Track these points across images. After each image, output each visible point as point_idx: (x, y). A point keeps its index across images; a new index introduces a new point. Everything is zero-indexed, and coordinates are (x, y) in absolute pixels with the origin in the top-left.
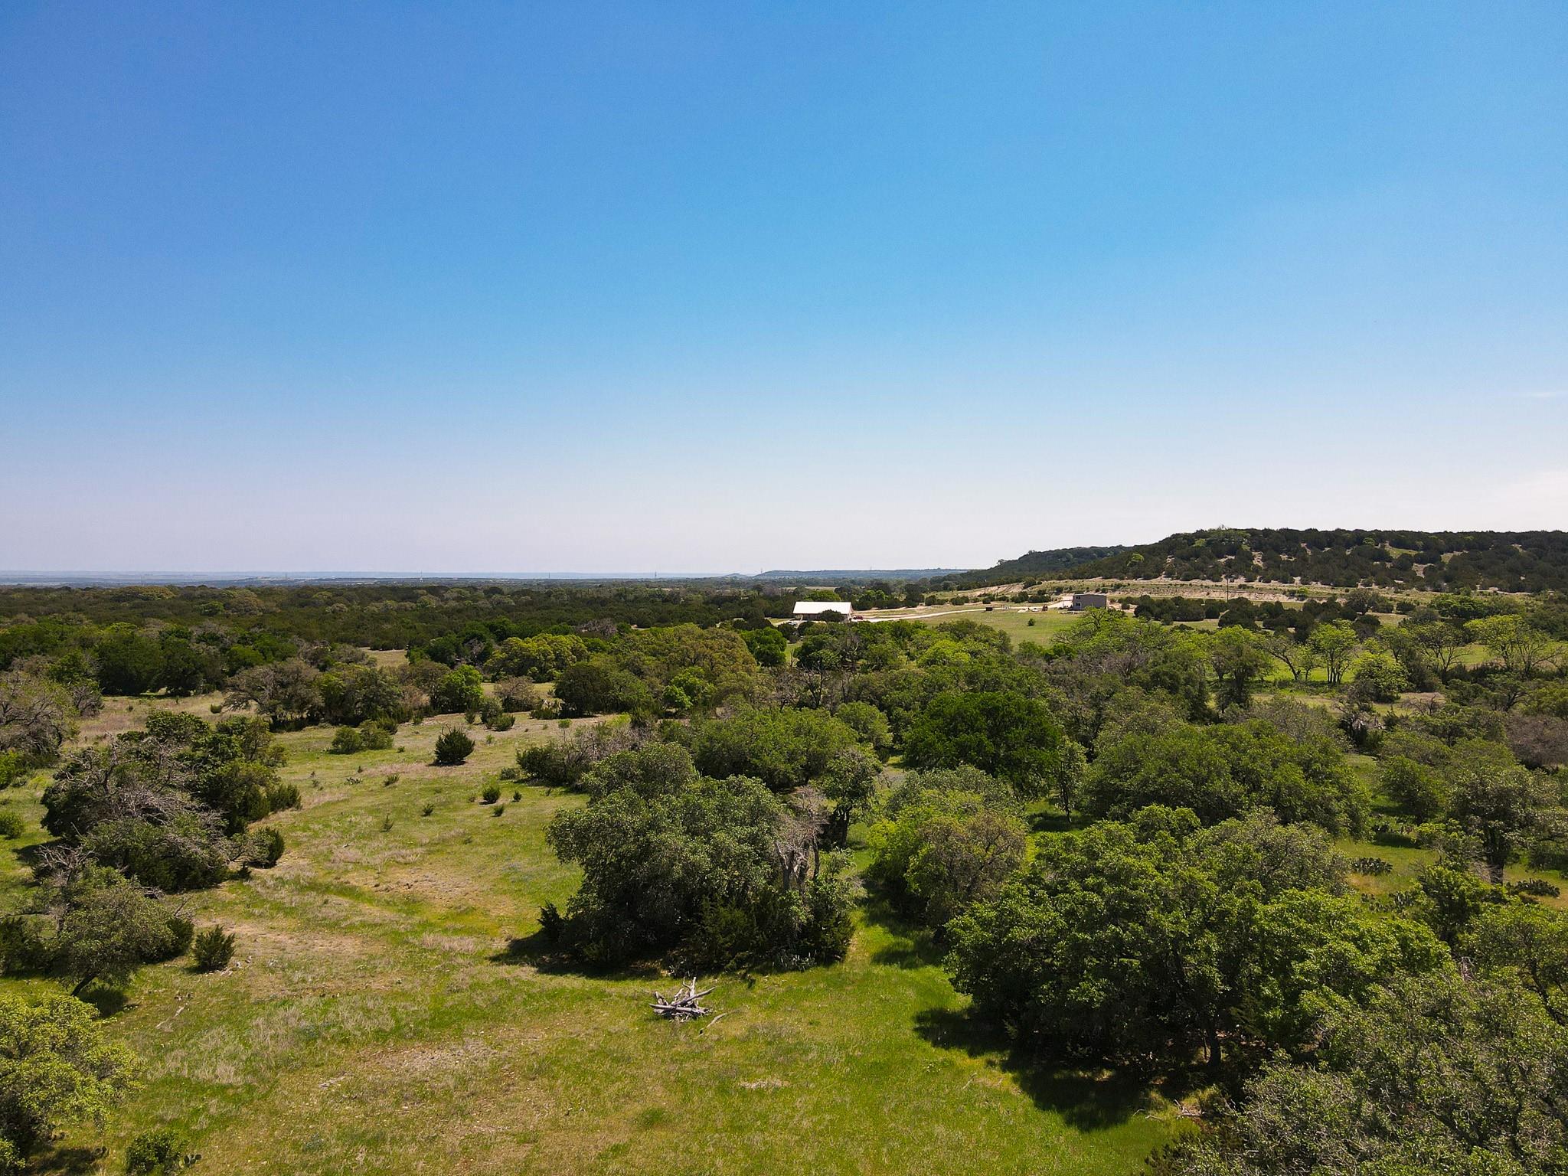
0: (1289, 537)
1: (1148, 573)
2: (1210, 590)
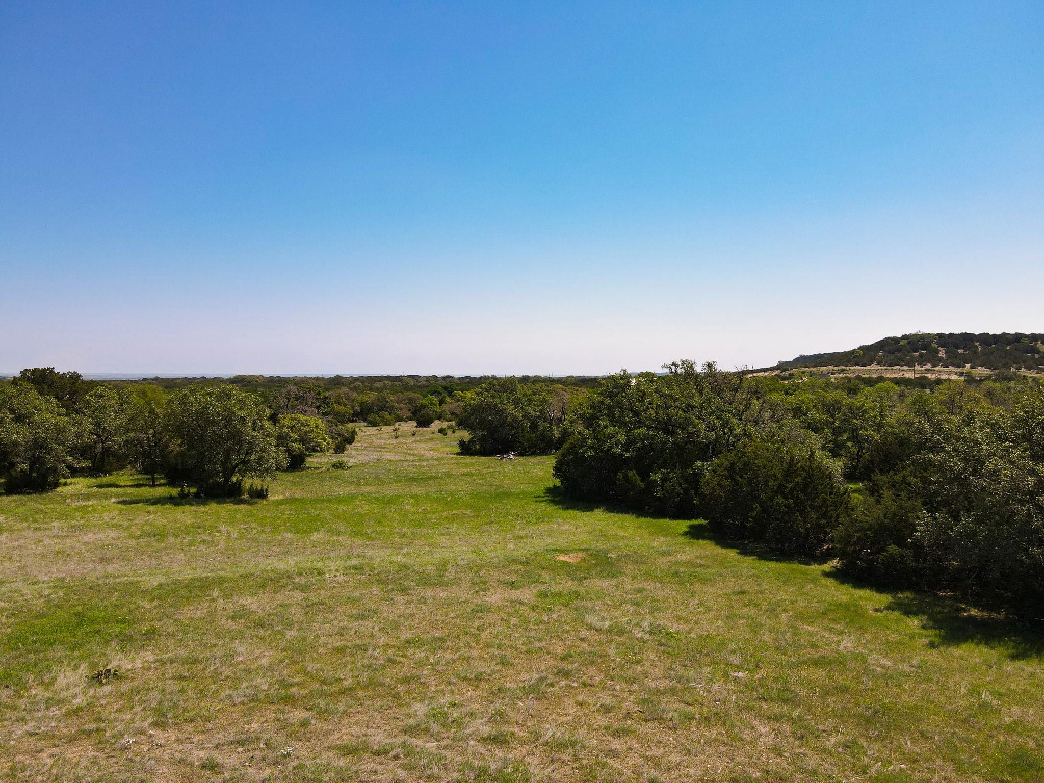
0: (966, 339)
1: (865, 362)
2: (905, 373)
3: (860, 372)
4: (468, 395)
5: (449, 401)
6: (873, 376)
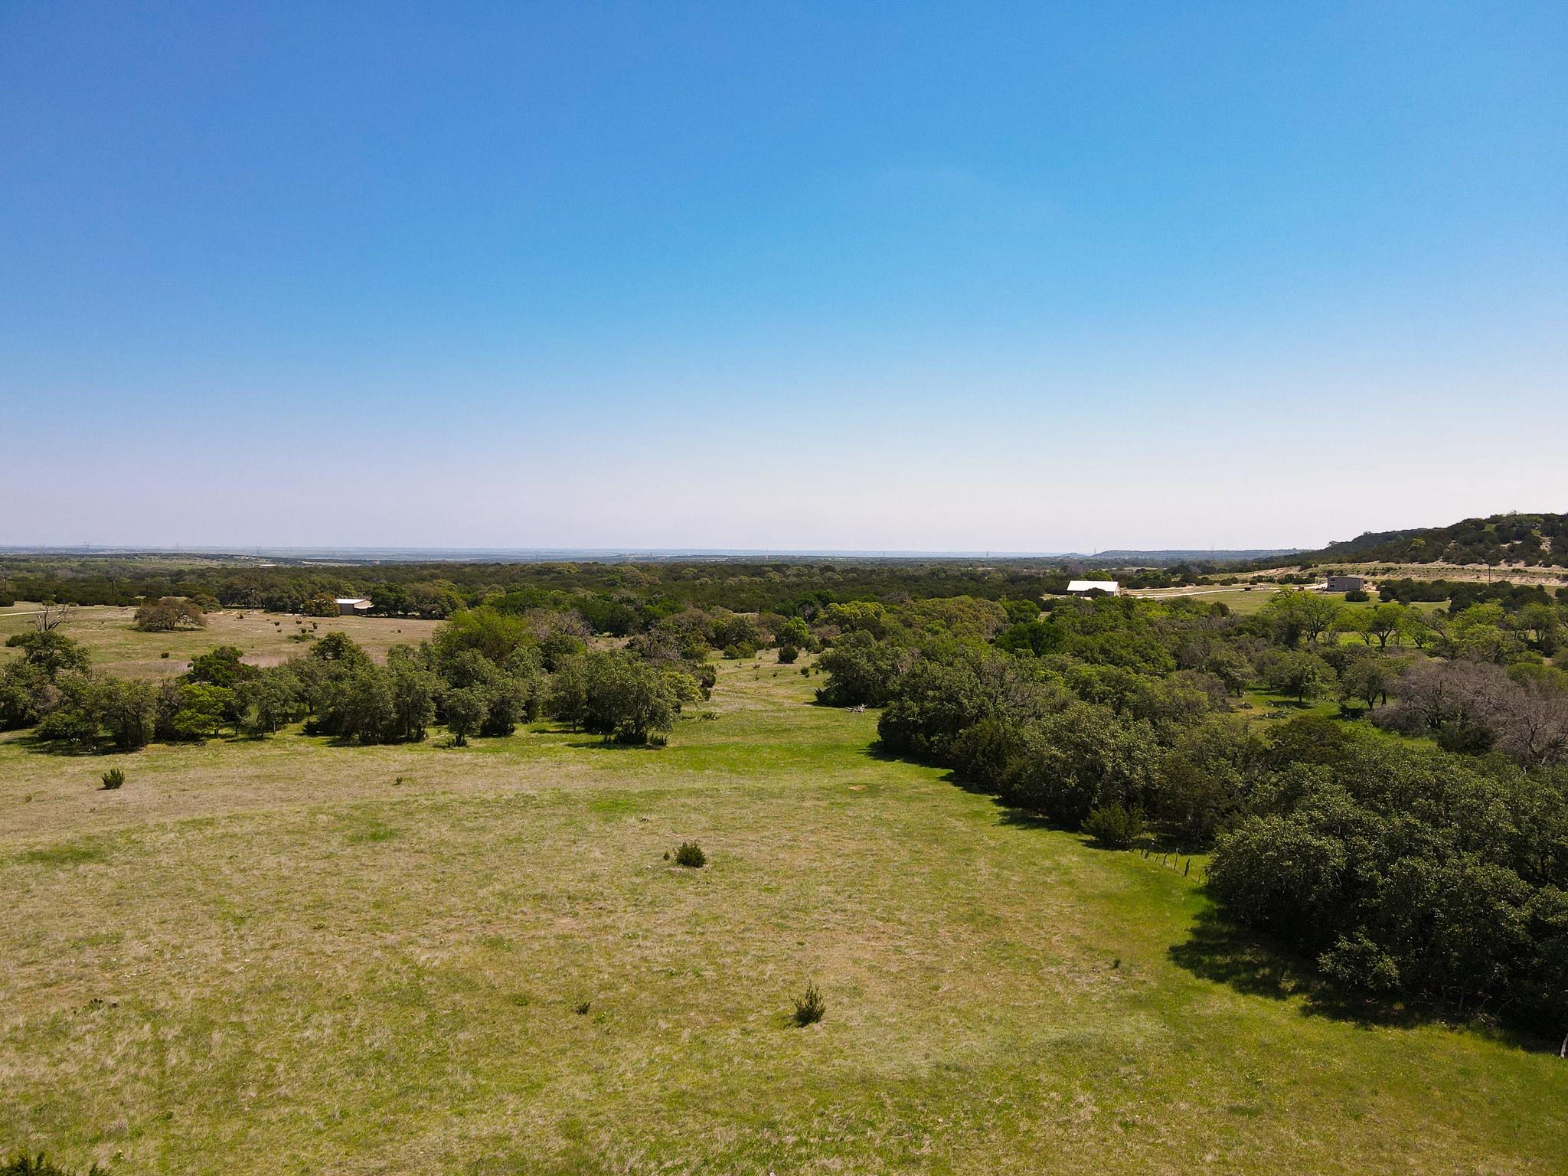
1: (1426, 557)
2: (1481, 575)
3: (1415, 572)
4: (846, 609)
5: (822, 614)
6: (1429, 580)
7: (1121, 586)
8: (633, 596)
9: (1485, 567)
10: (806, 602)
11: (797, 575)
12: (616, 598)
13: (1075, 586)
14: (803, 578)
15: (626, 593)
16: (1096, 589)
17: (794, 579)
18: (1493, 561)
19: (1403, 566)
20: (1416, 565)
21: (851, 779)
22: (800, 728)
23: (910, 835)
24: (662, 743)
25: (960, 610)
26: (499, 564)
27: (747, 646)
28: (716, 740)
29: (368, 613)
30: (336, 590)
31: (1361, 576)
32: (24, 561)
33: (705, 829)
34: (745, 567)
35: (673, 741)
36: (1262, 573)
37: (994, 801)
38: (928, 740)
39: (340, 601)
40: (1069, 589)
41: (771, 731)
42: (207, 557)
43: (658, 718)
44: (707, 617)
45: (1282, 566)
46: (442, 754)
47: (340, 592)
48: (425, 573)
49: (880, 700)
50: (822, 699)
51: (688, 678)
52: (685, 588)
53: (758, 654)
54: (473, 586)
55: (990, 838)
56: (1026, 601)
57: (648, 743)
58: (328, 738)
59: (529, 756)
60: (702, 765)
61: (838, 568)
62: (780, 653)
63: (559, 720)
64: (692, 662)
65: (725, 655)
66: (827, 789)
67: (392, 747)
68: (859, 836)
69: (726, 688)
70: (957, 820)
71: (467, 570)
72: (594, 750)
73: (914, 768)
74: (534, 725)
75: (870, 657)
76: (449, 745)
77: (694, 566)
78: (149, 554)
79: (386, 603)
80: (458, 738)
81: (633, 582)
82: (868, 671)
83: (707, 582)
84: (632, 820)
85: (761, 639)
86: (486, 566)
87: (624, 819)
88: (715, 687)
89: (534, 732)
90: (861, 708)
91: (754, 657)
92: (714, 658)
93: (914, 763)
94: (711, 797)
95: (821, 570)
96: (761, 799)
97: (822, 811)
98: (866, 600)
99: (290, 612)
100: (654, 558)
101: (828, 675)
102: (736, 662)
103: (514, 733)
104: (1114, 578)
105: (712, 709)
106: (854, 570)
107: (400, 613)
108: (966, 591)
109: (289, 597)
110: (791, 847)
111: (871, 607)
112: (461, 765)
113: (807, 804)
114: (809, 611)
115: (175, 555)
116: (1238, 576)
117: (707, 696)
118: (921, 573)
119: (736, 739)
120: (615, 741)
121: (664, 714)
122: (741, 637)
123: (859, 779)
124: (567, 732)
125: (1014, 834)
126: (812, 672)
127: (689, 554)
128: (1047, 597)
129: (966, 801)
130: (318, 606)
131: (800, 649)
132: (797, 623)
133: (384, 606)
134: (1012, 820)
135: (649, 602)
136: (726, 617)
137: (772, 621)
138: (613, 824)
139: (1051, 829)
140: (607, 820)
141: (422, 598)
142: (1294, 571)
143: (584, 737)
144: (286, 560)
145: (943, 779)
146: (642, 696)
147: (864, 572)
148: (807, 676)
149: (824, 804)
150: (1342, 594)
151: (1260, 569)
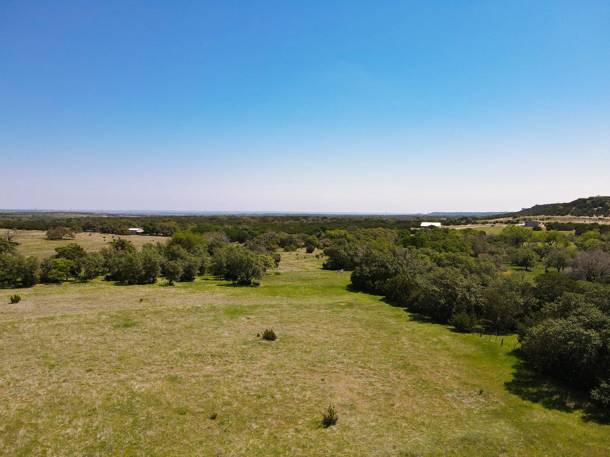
1: (563, 213)
2: (586, 220)
3: (559, 219)
4: (333, 233)
5: (323, 235)
6: (566, 222)
7: (442, 224)
8: (247, 227)
9: (588, 217)
10: (317, 230)
11: (312, 220)
12: (241, 228)
13: (423, 224)
14: (315, 221)
15: (245, 226)
16: (432, 225)
17: (311, 222)
18: (591, 215)
19: (555, 217)
20: (559, 217)
21: (340, 300)
22: (317, 279)
23: (369, 325)
24: (257, 284)
25: (379, 233)
26: (195, 216)
27: (293, 247)
28: (281, 283)
29: (142, 234)
30: (130, 225)
31: (538, 221)
32: (10, 214)
33: (276, 323)
34: (292, 217)
35: (262, 284)
36: (497, 220)
37: (405, 310)
38: (373, 283)
39: (131, 229)
40: (421, 225)
41: (304, 280)
42: (82, 213)
43: (255, 273)
44: (277, 235)
45: (505, 217)
46: (162, 289)
47: (131, 226)
48: (166, 219)
49: (350, 267)
50: (325, 267)
51: (269, 257)
52: (268, 225)
53: (298, 250)
54: (184, 224)
55: (406, 327)
56: (405, 230)
57: (252, 285)
58: (115, 282)
59: (200, 290)
60: (275, 294)
61: (329, 218)
62: (307, 249)
63: (214, 275)
64: (271, 252)
65: (284, 250)
66: (330, 305)
67: (141, 286)
68: (346, 326)
69: (285, 263)
70: (390, 319)
71: (182, 218)
72: (228, 287)
73: (367, 295)
74: (204, 277)
75: (345, 249)
76: (166, 285)
77: (272, 217)
78: (60, 212)
79: (149, 230)
80: (170, 282)
81: (247, 223)
82: (344, 255)
83: (277, 223)
84: (243, 318)
85: (299, 244)
86: (190, 217)
87: (240, 317)
88: (280, 262)
89: (203, 280)
90: (342, 271)
91: (296, 251)
92: (280, 251)
93: (368, 293)
94: (279, 308)
95: (322, 218)
96: (301, 309)
97: (328, 314)
98: (340, 229)
99: (111, 234)
100: (257, 215)
101: (327, 257)
102: (289, 253)
103: (195, 280)
104: (439, 221)
105: (279, 271)
106: (335, 218)
107: (155, 234)
108: (380, 226)
109: (111, 228)
110: (316, 331)
111: (343, 232)
112: (170, 293)
113: (322, 311)
114: (317, 234)
115: (70, 212)
116: (488, 221)
117: (277, 266)
118: (362, 219)
119: (290, 283)
120: (238, 284)
121: (259, 272)
122: (291, 243)
123: (344, 300)
124: (217, 280)
125: (416, 325)
126: (320, 257)
127: (270, 213)
128: (412, 229)
129: (393, 310)
130: (122, 231)
131: (315, 248)
132: (313, 237)
133: (148, 231)
134: (415, 319)
135: (254, 230)
136: (284, 235)
137: (303, 237)
138: (235, 320)
139: (434, 323)
140: (232, 318)
141: (163, 228)
142: (511, 219)
143: (224, 282)
144: (113, 215)
145: (381, 300)
146: (249, 264)
147: (339, 219)
148: (318, 258)
149: (329, 311)
150: (531, 228)
151: (497, 218)
